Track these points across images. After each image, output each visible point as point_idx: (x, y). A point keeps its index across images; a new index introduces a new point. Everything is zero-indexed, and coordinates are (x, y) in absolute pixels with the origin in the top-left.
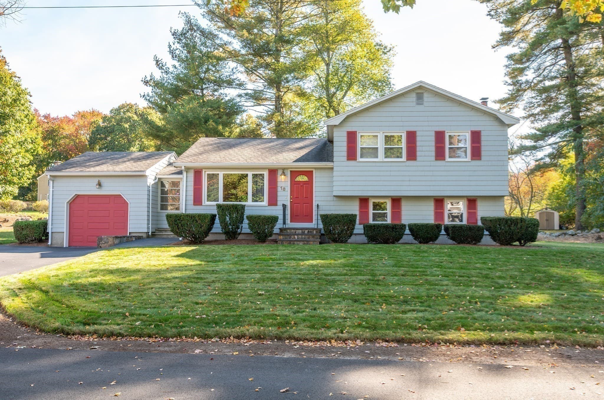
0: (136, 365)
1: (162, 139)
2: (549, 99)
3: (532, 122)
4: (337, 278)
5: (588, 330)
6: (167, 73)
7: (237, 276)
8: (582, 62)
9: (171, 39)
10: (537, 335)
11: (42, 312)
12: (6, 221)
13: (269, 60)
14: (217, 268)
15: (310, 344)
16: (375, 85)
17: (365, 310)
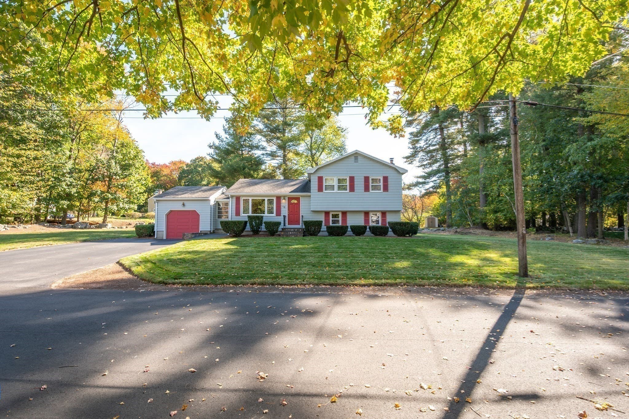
0: (200, 298)
1: (219, 178)
2: (432, 156)
3: (423, 169)
4: (307, 254)
5: (423, 278)
6: (222, 141)
7: (255, 254)
8: (449, 137)
9: (224, 123)
10: (398, 281)
11: (153, 273)
12: (130, 224)
13: (278, 135)
14: (246, 250)
15: (288, 287)
16: (337, 149)
17: (318, 270)
